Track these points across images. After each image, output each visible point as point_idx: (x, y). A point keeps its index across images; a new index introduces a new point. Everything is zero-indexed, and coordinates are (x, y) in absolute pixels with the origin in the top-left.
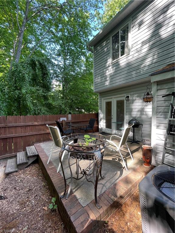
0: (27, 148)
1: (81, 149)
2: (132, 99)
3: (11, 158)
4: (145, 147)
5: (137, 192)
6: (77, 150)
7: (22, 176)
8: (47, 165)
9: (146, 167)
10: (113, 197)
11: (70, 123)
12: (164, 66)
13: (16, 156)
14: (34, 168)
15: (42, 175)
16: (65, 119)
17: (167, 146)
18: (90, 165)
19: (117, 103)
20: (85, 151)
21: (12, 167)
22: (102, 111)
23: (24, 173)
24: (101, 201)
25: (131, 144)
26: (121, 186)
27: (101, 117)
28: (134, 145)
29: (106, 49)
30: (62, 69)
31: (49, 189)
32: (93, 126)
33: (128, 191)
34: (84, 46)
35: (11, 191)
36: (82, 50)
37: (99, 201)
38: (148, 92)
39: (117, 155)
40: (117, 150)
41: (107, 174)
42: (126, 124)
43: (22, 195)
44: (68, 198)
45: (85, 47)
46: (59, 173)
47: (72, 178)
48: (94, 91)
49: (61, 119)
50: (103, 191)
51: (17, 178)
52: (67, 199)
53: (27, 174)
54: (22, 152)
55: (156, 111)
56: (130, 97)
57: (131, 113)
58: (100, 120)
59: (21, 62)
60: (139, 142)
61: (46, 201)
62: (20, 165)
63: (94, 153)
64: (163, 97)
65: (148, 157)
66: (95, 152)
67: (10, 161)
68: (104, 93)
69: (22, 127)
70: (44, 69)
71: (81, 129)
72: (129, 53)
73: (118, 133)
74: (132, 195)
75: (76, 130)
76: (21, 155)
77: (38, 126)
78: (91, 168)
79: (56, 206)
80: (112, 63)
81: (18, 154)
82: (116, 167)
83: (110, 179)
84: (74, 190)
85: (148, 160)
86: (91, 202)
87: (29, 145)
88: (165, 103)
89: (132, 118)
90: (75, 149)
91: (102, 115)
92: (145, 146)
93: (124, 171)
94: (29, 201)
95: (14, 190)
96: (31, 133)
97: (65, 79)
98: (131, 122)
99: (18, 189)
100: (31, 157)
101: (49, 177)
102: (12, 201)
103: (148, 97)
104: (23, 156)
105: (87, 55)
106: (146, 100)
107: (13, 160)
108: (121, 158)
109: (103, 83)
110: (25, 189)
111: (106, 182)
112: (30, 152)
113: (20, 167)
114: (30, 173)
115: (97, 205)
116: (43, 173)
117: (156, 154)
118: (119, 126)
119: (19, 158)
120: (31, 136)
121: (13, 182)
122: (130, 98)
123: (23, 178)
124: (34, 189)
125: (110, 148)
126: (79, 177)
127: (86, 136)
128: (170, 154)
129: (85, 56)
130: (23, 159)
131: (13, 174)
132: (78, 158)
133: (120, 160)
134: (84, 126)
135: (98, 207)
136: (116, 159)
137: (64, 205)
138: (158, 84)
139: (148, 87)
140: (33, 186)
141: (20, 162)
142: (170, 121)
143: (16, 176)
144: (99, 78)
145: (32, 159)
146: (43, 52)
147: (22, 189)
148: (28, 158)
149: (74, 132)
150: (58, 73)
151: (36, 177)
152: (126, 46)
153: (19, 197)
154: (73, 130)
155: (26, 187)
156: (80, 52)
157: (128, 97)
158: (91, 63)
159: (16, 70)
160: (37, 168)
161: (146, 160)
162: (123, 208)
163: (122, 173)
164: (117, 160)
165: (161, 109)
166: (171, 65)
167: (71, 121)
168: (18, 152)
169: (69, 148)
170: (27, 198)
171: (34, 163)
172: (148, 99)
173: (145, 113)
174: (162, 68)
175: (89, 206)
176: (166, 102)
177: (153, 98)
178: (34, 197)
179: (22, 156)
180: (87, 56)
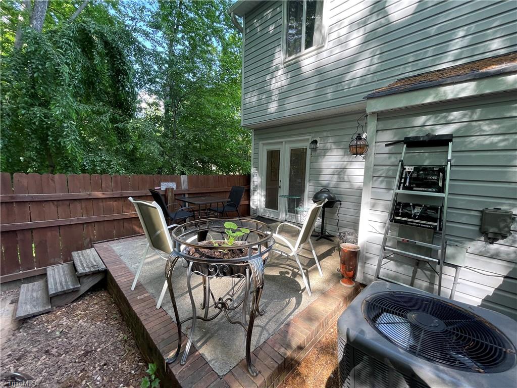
0: (75, 254)
1: (217, 254)
2: (324, 147)
3: (29, 279)
4: (347, 246)
5: (327, 335)
6: (208, 257)
7: (64, 321)
8: (132, 293)
9: (346, 287)
10: (282, 350)
11: (184, 194)
12: (392, 81)
13: (46, 274)
14: (95, 302)
15: (118, 316)
16: (173, 185)
17: (387, 245)
18: (233, 288)
19: (291, 154)
20: (226, 258)
21: (35, 303)
22: (258, 170)
23: (68, 315)
24: (257, 359)
25: (316, 240)
26: (299, 328)
27: (256, 183)
28: (322, 244)
29: (272, 28)
30: (163, 64)
31: (137, 346)
32: (239, 203)
33: (312, 335)
34: (217, 13)
35: (36, 359)
36: (213, 23)
37: (255, 360)
38: (359, 134)
39: (288, 265)
40: (291, 254)
41: (271, 305)
42: (309, 200)
43: (67, 366)
44: (186, 362)
45: (222, 17)
46: (161, 310)
47: (194, 317)
48: (242, 124)
49: (164, 186)
50: (262, 341)
51: (50, 327)
52: (183, 365)
53: (77, 315)
54: (60, 266)
55: (371, 175)
56: (318, 143)
57: (319, 177)
58: (254, 191)
59: (50, 32)
60: (333, 236)
61: (130, 373)
62: (57, 295)
63: (247, 262)
64: (387, 145)
65: (351, 267)
66: (250, 258)
67: (28, 286)
68: (265, 130)
69: (60, 202)
70: (116, 58)
71: (210, 210)
72: (322, 43)
73: (291, 219)
74: (319, 342)
75: (199, 210)
76: (59, 272)
77: (104, 200)
78: (235, 293)
79: (158, 381)
80: (284, 63)
81: (50, 270)
82: (289, 289)
83: (277, 313)
84: (199, 344)
85: (350, 272)
86: (238, 365)
87: (81, 248)
88: (389, 158)
89: (322, 188)
90: (202, 255)
91: (257, 180)
92: (347, 244)
93: (303, 297)
94: (88, 376)
95: (44, 357)
96: (85, 218)
97: (171, 89)
98: (319, 196)
99: (57, 352)
100: (86, 275)
101: (138, 319)
102: (41, 382)
103: (358, 143)
104: (64, 275)
105: (226, 37)
106: (355, 151)
107: (38, 285)
108: (297, 271)
109: (262, 107)
110: (74, 352)
111: (268, 322)
112: (85, 265)
113: (57, 302)
114: (86, 315)
115: (250, 370)
116: (121, 313)
117: (366, 259)
118: (294, 204)
119: (55, 279)
120: (85, 226)
121: (41, 338)
122: (318, 145)
123: (68, 326)
124: (99, 350)
125: (277, 250)
126: (210, 316)
127: (227, 225)
128: (391, 259)
129: (221, 38)
130: (66, 282)
131: (39, 318)
132: (210, 274)
133: (295, 274)
134: (218, 203)
135: (253, 373)
136: (288, 273)
137: (177, 377)
138: (379, 117)
139: (361, 123)
140: (96, 344)
141: (56, 289)
142: (397, 194)
143: (48, 322)
144: (254, 93)
145: (91, 279)
146: (112, 12)
147: (66, 353)
148: (80, 278)
149: (194, 217)
150: (152, 72)
151: (101, 321)
152: (318, 28)
153: (59, 371)
154: (193, 211)
155: (76, 347)
156: (208, 29)
157: (315, 142)
158: (235, 57)
159: (36, 50)
160: (104, 300)
161: (347, 272)
162: (303, 369)
163: (301, 301)
164: (289, 276)
165: (382, 171)
166: (404, 81)
167: (188, 190)
168: (51, 264)
169: (189, 252)
170: (81, 371)
171: (94, 289)
172: (358, 148)
173: (348, 178)
174: (387, 85)
175: (233, 374)
176: (393, 156)
177: (368, 146)
178: (99, 368)
179: (62, 274)
180: (225, 40)
